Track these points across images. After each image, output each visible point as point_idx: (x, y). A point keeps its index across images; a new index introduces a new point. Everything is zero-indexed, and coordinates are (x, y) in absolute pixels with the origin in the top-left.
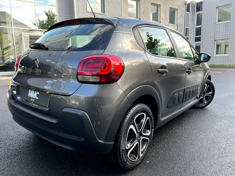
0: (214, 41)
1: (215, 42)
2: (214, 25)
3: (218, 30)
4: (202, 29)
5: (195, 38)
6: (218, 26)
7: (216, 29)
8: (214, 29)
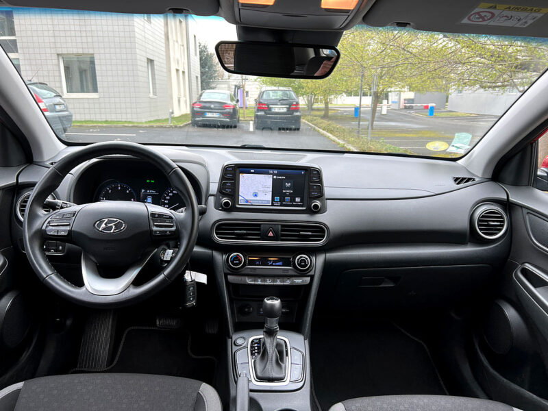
0: (56, 57)
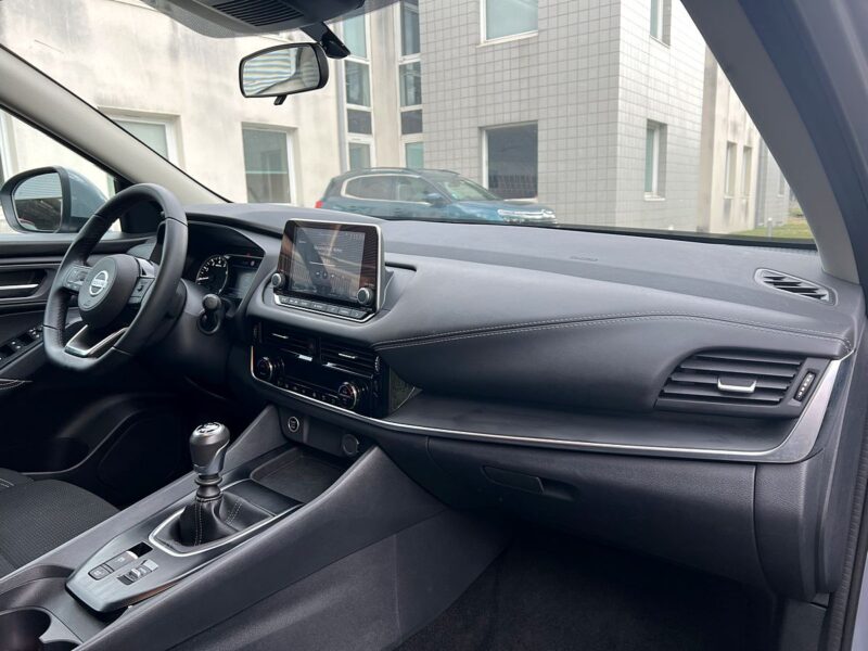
0: (475, 132)
2: (472, 50)
7: (481, 69)
8: (472, 71)
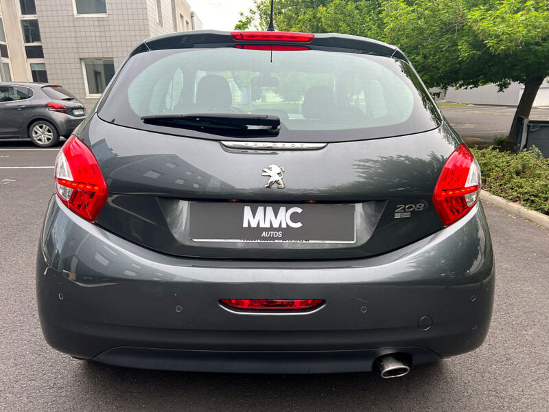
0: (78, 61)
1: (81, 63)
2: (71, 19)
3: (83, 34)
4: (40, 25)
5: (26, 47)
6: (82, 23)
7: (78, 29)
8: (72, 29)
